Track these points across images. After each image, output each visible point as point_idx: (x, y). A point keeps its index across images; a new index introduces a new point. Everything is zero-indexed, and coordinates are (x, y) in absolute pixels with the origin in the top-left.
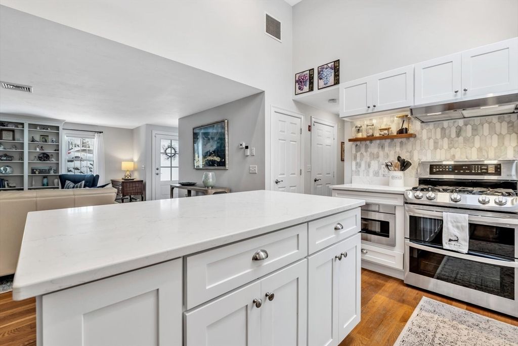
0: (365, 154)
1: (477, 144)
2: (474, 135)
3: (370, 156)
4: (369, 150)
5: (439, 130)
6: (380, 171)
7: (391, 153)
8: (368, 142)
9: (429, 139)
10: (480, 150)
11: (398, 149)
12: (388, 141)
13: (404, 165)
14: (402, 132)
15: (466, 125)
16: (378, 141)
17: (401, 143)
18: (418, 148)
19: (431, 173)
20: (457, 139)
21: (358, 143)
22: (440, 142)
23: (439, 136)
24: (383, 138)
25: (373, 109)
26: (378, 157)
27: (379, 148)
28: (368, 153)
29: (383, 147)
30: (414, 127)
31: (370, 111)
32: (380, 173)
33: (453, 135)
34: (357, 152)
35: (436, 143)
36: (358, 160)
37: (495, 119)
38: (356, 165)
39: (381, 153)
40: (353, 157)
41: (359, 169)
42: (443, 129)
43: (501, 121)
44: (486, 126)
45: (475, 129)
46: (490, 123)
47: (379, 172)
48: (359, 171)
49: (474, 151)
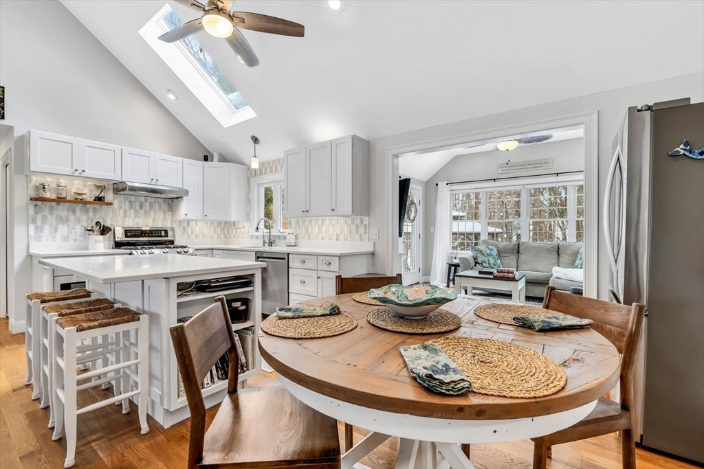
0: (49, 216)
1: (152, 216)
2: (150, 209)
3: (57, 219)
4: (54, 212)
5: (127, 203)
6: (70, 236)
7: (87, 218)
8: (53, 204)
9: (120, 208)
10: (154, 220)
11: (91, 214)
12: (81, 205)
14: (99, 199)
15: (146, 201)
16: (68, 204)
17: (94, 209)
18: (110, 214)
19: (126, 236)
20: (139, 211)
21: (39, 203)
22: (128, 211)
23: (127, 207)
24: (76, 201)
25: (80, 174)
26: (68, 221)
27: (68, 211)
28: (54, 216)
29: (74, 211)
30: (109, 196)
31: (77, 174)
32: (70, 238)
33: (138, 208)
34: (36, 213)
35: (125, 212)
36: (39, 223)
37: (161, 201)
38: (36, 230)
39: (72, 217)
40: (30, 220)
41: (40, 234)
42: (130, 201)
43: (165, 202)
44: (157, 204)
45: (151, 205)
46: (159, 203)
47: (68, 237)
48: (40, 236)
49: (150, 219)
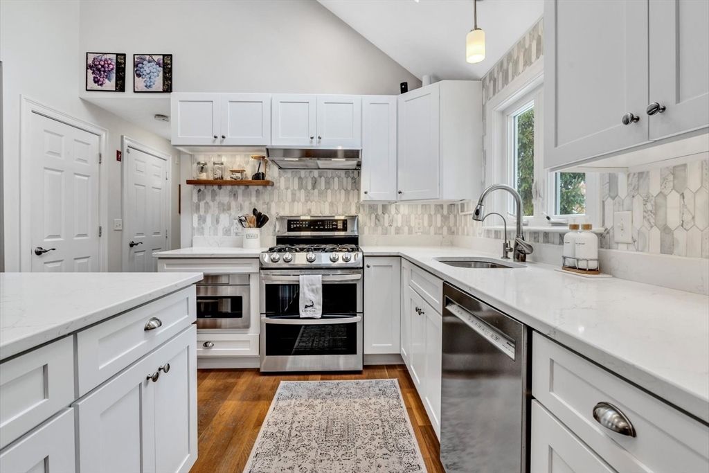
0: (211, 203)
1: (329, 199)
2: (327, 189)
3: (219, 207)
4: (217, 198)
5: (296, 180)
6: (232, 228)
7: (246, 204)
8: (216, 187)
9: (287, 189)
10: (332, 204)
11: (254, 199)
12: (242, 187)
13: (261, 220)
14: (258, 177)
15: (320, 177)
16: (229, 187)
17: (257, 191)
18: (276, 198)
19: (289, 229)
20: (312, 191)
21: (202, 187)
22: (297, 192)
23: (296, 187)
24: (235, 183)
25: (221, 142)
26: (229, 209)
27: (230, 196)
28: (216, 203)
29: (235, 195)
30: (272, 173)
31: (218, 142)
32: (232, 231)
33: (310, 187)
34: (199, 200)
35: (293, 194)
36: (202, 212)
37: (342, 173)
38: (199, 220)
39: (233, 204)
40: (194, 208)
41: (203, 225)
42: (300, 178)
43: (347, 176)
44: (336, 179)
45: (327, 183)
46: (339, 177)
47: (230, 230)
48: (202, 228)
49: (327, 204)
